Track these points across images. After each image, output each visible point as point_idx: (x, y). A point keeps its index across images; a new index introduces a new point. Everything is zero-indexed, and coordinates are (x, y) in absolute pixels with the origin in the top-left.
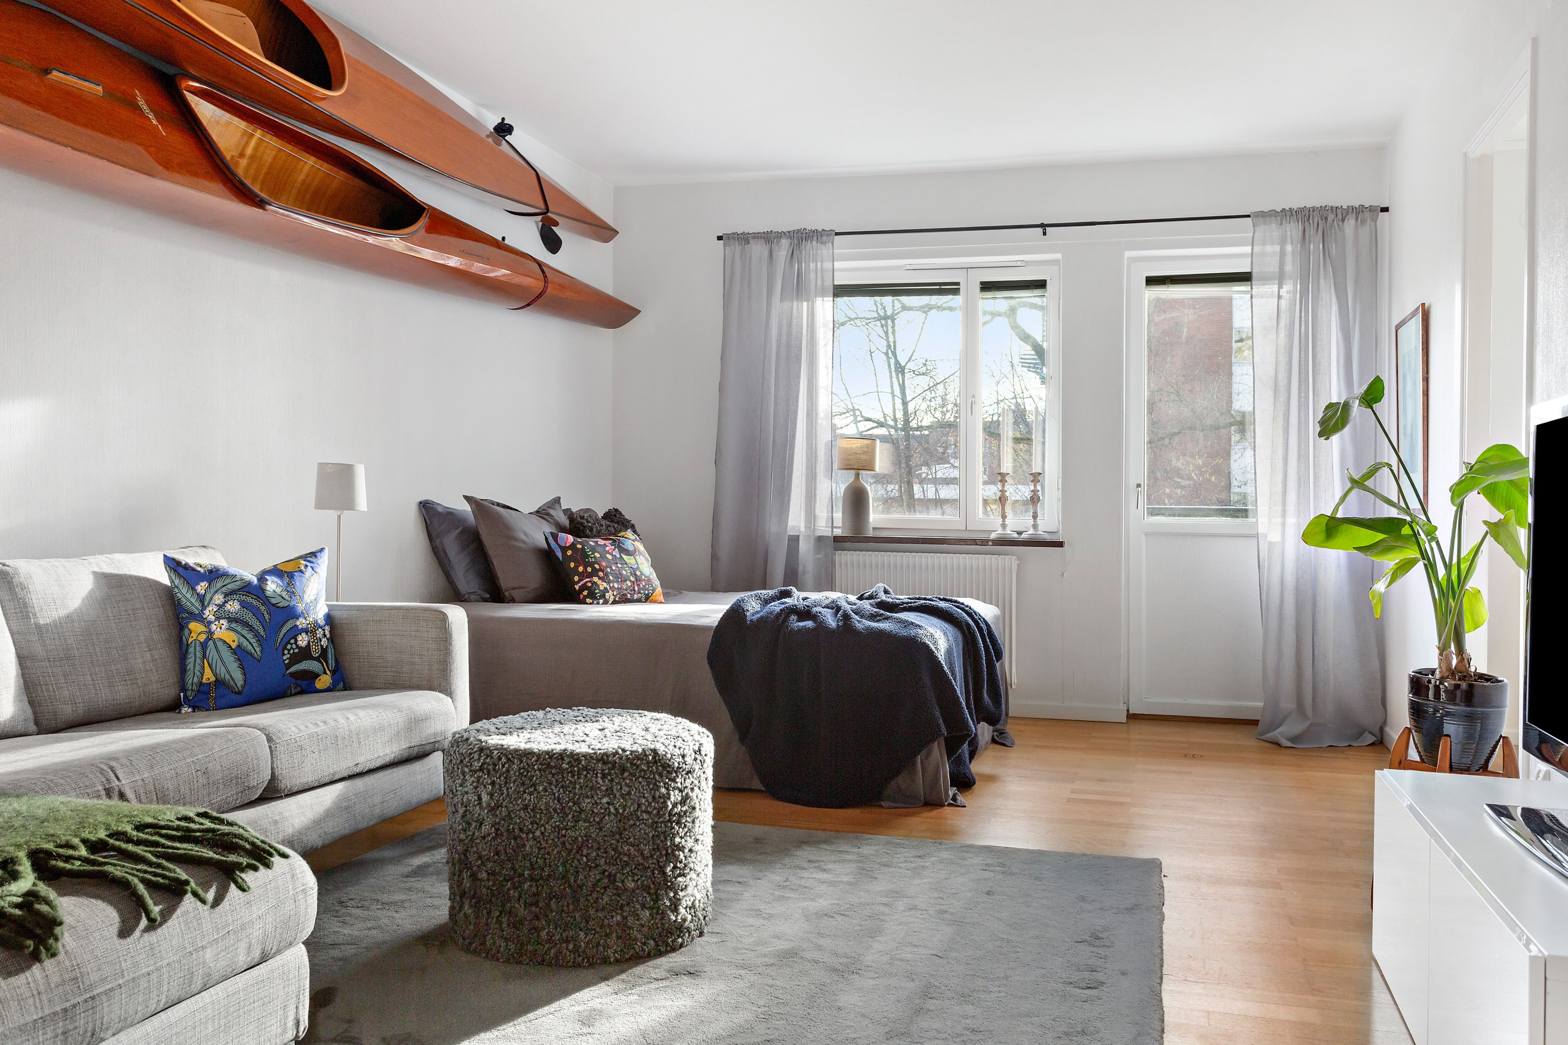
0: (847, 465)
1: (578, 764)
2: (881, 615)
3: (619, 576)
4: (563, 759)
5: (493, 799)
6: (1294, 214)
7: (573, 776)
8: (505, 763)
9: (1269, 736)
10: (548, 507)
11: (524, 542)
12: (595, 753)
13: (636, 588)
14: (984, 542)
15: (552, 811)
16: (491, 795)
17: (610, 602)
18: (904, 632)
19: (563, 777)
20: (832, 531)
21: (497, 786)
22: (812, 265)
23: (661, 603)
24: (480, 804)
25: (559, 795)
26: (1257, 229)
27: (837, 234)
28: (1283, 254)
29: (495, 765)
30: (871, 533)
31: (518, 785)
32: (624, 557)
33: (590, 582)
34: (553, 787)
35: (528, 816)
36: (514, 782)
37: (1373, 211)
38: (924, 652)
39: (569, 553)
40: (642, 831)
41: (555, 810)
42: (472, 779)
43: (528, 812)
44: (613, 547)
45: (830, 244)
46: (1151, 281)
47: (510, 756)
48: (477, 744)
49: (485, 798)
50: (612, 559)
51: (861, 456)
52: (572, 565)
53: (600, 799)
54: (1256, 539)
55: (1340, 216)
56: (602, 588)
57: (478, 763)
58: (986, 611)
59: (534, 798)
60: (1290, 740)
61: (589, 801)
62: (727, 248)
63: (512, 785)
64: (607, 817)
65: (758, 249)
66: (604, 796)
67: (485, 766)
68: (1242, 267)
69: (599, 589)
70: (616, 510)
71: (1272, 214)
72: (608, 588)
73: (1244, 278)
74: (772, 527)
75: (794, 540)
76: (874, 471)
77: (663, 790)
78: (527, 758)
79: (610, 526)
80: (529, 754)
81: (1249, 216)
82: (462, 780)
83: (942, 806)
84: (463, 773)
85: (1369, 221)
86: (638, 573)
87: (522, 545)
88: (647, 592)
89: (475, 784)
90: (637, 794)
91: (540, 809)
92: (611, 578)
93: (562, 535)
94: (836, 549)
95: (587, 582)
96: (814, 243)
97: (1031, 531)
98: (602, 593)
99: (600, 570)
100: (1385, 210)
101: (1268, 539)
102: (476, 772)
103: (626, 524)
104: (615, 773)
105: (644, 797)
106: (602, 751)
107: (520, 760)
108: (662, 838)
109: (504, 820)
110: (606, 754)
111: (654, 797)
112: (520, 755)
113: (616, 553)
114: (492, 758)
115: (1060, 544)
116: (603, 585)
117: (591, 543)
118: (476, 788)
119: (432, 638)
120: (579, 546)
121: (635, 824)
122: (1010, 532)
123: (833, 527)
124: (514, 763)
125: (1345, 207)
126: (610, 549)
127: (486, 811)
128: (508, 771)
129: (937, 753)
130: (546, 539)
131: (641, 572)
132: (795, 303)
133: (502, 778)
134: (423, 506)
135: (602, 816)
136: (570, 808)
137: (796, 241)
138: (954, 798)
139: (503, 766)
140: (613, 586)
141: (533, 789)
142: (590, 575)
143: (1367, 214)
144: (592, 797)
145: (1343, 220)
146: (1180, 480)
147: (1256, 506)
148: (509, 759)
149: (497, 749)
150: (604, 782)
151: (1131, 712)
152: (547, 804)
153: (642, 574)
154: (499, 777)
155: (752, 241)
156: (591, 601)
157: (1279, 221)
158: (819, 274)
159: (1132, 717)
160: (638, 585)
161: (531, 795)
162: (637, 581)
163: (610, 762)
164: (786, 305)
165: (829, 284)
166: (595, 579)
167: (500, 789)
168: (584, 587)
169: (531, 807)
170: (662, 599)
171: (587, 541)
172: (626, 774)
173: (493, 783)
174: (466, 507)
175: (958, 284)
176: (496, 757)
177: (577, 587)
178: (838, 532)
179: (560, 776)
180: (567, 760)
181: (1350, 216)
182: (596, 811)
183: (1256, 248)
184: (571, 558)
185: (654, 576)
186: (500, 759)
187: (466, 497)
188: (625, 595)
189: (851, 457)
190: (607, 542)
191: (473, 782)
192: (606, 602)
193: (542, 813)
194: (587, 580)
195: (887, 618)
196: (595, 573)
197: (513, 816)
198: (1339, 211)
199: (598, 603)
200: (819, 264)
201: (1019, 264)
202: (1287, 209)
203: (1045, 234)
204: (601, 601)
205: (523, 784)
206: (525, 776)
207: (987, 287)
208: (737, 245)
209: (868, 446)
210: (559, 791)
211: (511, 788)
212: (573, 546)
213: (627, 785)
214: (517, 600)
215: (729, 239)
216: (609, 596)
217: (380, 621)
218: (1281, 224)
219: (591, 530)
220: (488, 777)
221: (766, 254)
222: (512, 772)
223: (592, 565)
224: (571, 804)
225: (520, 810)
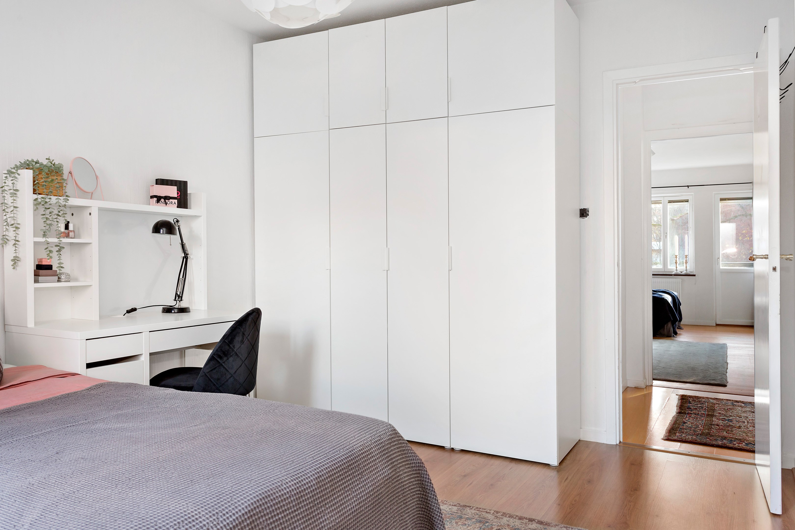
14: (671, 275)
38: (666, 301)
46: (721, 200)
58: (676, 293)
83: (671, 337)
97: (685, 272)
115: (695, 275)
122: (679, 272)
129: (670, 324)
138: (674, 336)
151: (717, 323)
159: (717, 325)
195: (656, 294)
201: (680, 196)
203: (688, 188)
207: (670, 202)
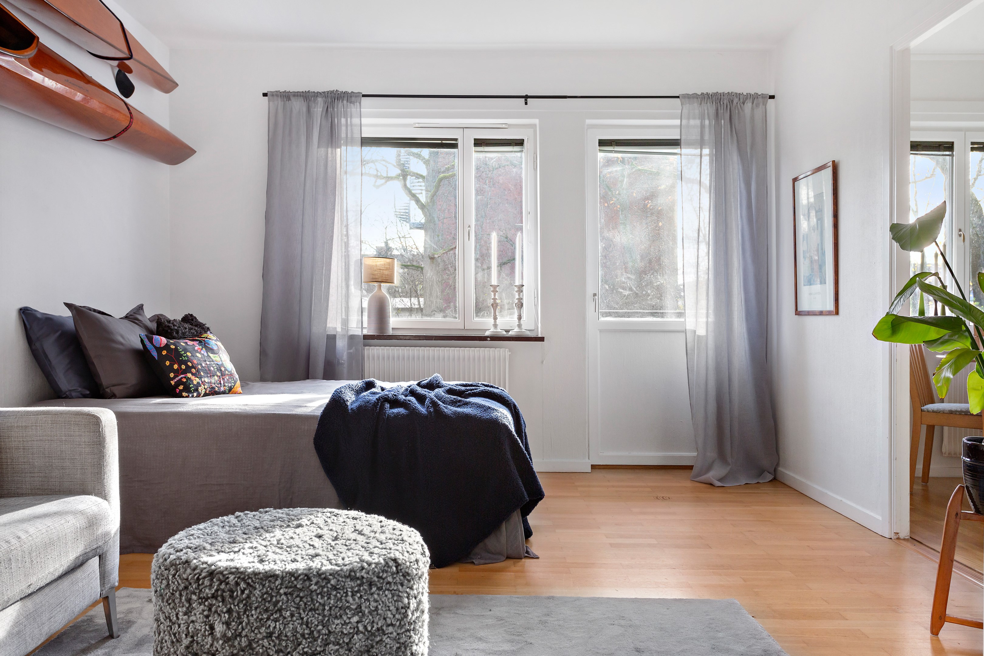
0: (373, 279)
1: (327, 583)
2: (460, 401)
3: (208, 372)
4: (309, 579)
5: (229, 629)
6: (710, 97)
7: (323, 597)
8: (245, 589)
9: (703, 478)
10: (134, 313)
11: (122, 344)
12: (342, 570)
13: (222, 382)
15: (299, 636)
16: (227, 624)
17: (202, 395)
18: (485, 416)
19: (312, 600)
20: (362, 331)
21: (235, 614)
22: (343, 121)
23: (240, 393)
24: (212, 634)
25: (308, 619)
26: (684, 106)
27: (364, 96)
28: (702, 127)
29: (232, 591)
30: (390, 332)
31: (260, 612)
32: (211, 355)
33: (185, 377)
34: (301, 611)
35: (272, 644)
36: (256, 608)
37: (765, 98)
39: (164, 353)
40: (388, 646)
41: (303, 635)
42: (202, 607)
43: (273, 641)
44: (201, 347)
45: (358, 104)
46: (603, 143)
47: (250, 581)
48: (205, 568)
49: (219, 628)
50: (202, 358)
51: (384, 271)
52: (168, 363)
53: (350, 618)
54: (684, 334)
55: (742, 100)
56: (195, 382)
57: (210, 589)
59: (280, 624)
60: (720, 480)
61: (339, 621)
62: (271, 103)
63: (253, 612)
64: (355, 637)
65: (298, 105)
66: (354, 615)
67: (219, 593)
68: (674, 135)
69: (193, 384)
70: (191, 315)
71: (695, 96)
72: (201, 382)
73: (675, 143)
74: (316, 329)
75: (331, 339)
76: (393, 283)
77: (406, 601)
78: (270, 581)
79: (192, 329)
80: (271, 576)
81: (678, 97)
82: (188, 608)
83: (521, 559)
84: (189, 601)
85: (761, 104)
86: (223, 369)
87: (121, 347)
88: (230, 385)
89: (206, 613)
90: (384, 609)
91: (286, 636)
92: (202, 373)
93: (157, 338)
94: (365, 345)
95: (182, 378)
96: (345, 102)
97: (517, 330)
98: (195, 387)
99: (193, 367)
100: (772, 97)
101: (697, 333)
102: (207, 599)
103: (204, 329)
104: (364, 589)
105: (389, 610)
106: (348, 567)
107: (261, 583)
108: (403, 649)
109: (243, 651)
110: (351, 570)
111: (397, 609)
112: (261, 579)
113: (204, 351)
114: (227, 584)
115: (542, 339)
116: (196, 380)
117: (182, 343)
118: (207, 617)
119: (85, 442)
120: (173, 347)
121: (381, 640)
122: (501, 330)
123: (362, 328)
124: (255, 589)
125: (745, 94)
126: (199, 349)
127: (221, 642)
128: (248, 597)
130: (142, 341)
131: (225, 367)
132: (330, 150)
133: (241, 606)
134: (23, 312)
135: (351, 636)
136: (319, 632)
137: (330, 100)
139: (243, 592)
140: (205, 381)
141: (278, 615)
142: (185, 372)
143: (760, 100)
144: (341, 616)
145: (744, 103)
146: (622, 291)
147: (685, 310)
148: (248, 584)
149: (232, 573)
150: (354, 600)
151: (592, 464)
152: (295, 630)
153: (226, 370)
154: (238, 605)
155: (292, 98)
156: (187, 394)
157: (700, 102)
158: (349, 128)
159: (594, 468)
160: (223, 379)
161: (276, 622)
162: (222, 375)
163: (358, 578)
164: (322, 151)
165: (357, 136)
166: (189, 375)
167: (239, 618)
168: (179, 383)
169: (277, 635)
170: (240, 390)
171: (178, 342)
172: (374, 589)
173: (229, 611)
174: (67, 313)
175: (456, 140)
176: (233, 583)
177: (173, 383)
178: (365, 332)
179: (309, 599)
180: (314, 580)
181: (748, 100)
182: (345, 632)
183: (684, 122)
184: (167, 357)
185: (234, 371)
186: (237, 584)
187: (67, 305)
188: (213, 388)
189: (376, 272)
190: (195, 343)
191: (204, 611)
192: (198, 396)
193: (288, 640)
194: (182, 376)
196: (188, 369)
197: (255, 646)
198: (741, 97)
199: (193, 396)
200: (349, 119)
201: (504, 126)
202: (705, 93)
203: (526, 103)
204: (195, 394)
205: (266, 610)
206: (269, 602)
207: (479, 143)
208: (280, 101)
209: (389, 264)
210: (308, 614)
211: (252, 615)
212: (167, 347)
213: (376, 601)
214: (118, 395)
215: (273, 95)
216: (202, 390)
217: (26, 427)
218: (701, 104)
219: (177, 332)
220: (223, 605)
221: (304, 109)
222: (254, 599)
223: (185, 362)
224: (320, 627)
225: (263, 639)
